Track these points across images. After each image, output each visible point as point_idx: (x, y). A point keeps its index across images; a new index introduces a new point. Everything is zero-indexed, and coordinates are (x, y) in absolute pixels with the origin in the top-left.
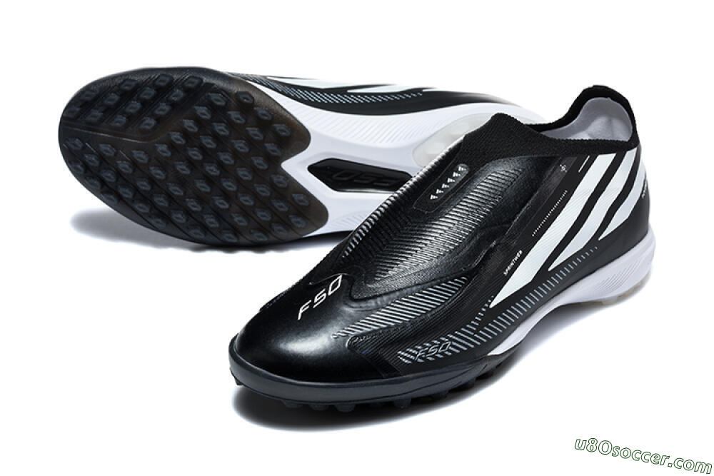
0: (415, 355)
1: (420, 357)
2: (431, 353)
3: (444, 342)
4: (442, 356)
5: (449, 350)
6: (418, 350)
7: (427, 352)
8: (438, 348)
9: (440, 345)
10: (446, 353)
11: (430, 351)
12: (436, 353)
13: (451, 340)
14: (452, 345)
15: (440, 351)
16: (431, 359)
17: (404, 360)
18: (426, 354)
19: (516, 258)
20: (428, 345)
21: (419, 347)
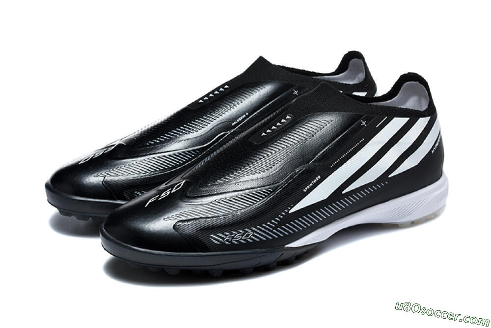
0: (223, 239)
1: (227, 240)
2: (236, 238)
3: (247, 232)
4: (245, 242)
5: (251, 238)
6: (226, 236)
7: (233, 238)
8: (242, 236)
9: (244, 234)
10: (249, 240)
11: (235, 237)
12: (241, 239)
13: (253, 231)
14: (254, 235)
15: (243, 238)
16: (236, 243)
17: (214, 241)
18: (232, 239)
19: (315, 181)
20: (234, 232)
21: (228, 234)
